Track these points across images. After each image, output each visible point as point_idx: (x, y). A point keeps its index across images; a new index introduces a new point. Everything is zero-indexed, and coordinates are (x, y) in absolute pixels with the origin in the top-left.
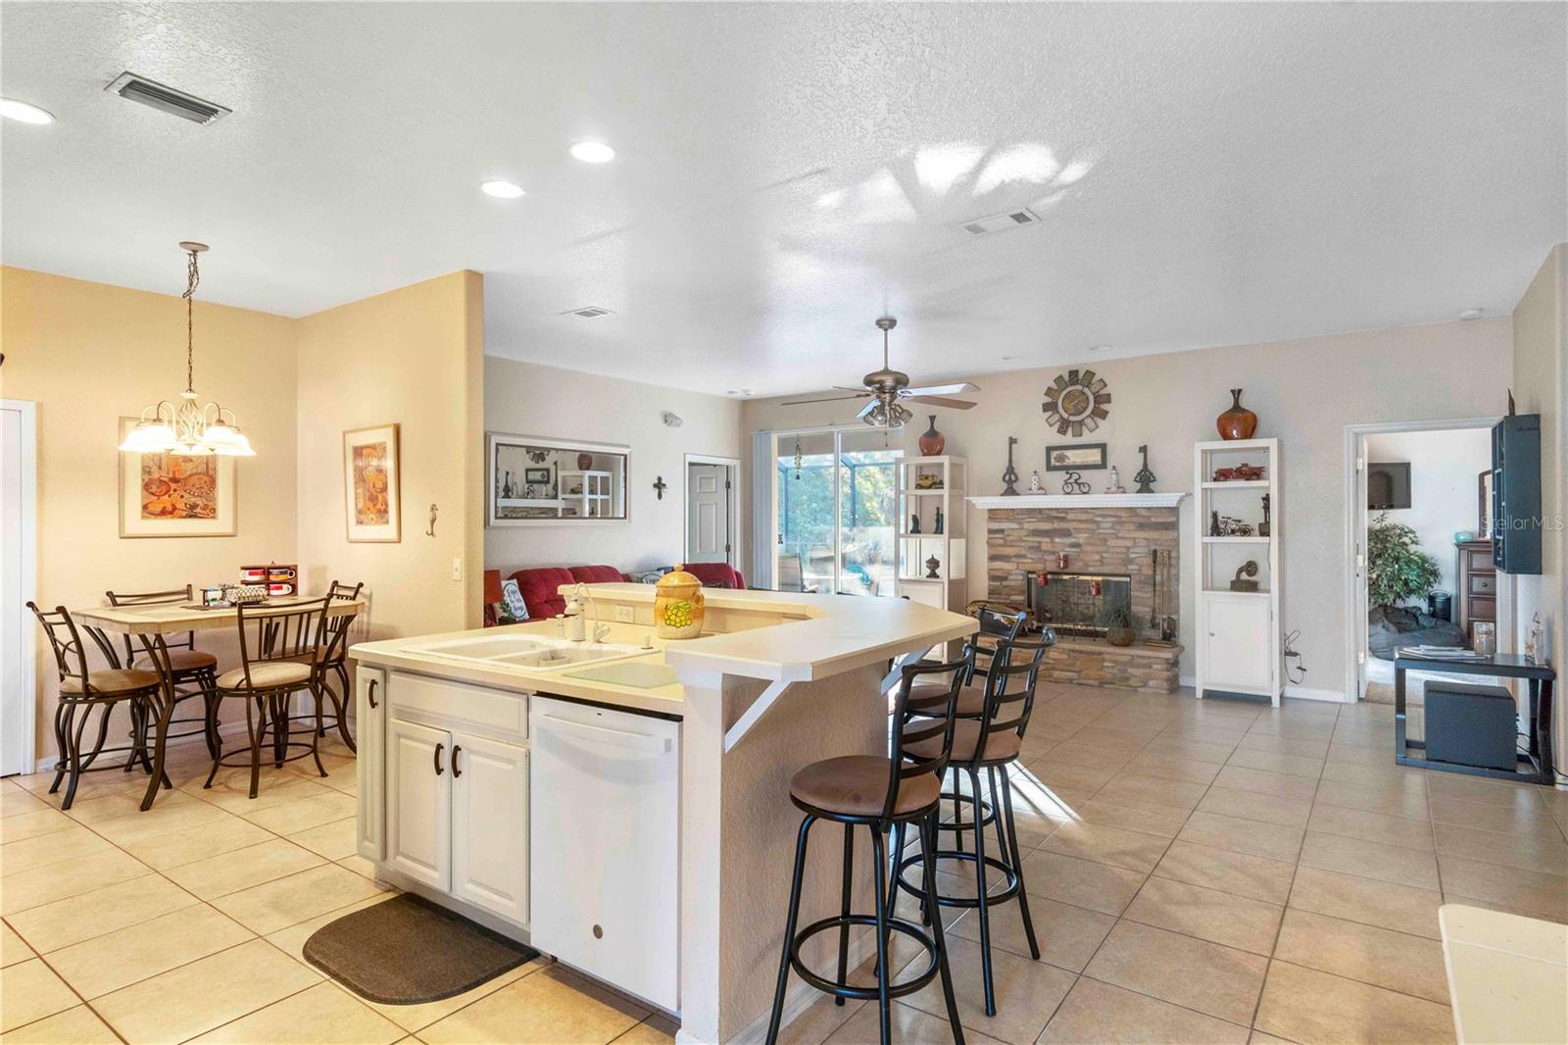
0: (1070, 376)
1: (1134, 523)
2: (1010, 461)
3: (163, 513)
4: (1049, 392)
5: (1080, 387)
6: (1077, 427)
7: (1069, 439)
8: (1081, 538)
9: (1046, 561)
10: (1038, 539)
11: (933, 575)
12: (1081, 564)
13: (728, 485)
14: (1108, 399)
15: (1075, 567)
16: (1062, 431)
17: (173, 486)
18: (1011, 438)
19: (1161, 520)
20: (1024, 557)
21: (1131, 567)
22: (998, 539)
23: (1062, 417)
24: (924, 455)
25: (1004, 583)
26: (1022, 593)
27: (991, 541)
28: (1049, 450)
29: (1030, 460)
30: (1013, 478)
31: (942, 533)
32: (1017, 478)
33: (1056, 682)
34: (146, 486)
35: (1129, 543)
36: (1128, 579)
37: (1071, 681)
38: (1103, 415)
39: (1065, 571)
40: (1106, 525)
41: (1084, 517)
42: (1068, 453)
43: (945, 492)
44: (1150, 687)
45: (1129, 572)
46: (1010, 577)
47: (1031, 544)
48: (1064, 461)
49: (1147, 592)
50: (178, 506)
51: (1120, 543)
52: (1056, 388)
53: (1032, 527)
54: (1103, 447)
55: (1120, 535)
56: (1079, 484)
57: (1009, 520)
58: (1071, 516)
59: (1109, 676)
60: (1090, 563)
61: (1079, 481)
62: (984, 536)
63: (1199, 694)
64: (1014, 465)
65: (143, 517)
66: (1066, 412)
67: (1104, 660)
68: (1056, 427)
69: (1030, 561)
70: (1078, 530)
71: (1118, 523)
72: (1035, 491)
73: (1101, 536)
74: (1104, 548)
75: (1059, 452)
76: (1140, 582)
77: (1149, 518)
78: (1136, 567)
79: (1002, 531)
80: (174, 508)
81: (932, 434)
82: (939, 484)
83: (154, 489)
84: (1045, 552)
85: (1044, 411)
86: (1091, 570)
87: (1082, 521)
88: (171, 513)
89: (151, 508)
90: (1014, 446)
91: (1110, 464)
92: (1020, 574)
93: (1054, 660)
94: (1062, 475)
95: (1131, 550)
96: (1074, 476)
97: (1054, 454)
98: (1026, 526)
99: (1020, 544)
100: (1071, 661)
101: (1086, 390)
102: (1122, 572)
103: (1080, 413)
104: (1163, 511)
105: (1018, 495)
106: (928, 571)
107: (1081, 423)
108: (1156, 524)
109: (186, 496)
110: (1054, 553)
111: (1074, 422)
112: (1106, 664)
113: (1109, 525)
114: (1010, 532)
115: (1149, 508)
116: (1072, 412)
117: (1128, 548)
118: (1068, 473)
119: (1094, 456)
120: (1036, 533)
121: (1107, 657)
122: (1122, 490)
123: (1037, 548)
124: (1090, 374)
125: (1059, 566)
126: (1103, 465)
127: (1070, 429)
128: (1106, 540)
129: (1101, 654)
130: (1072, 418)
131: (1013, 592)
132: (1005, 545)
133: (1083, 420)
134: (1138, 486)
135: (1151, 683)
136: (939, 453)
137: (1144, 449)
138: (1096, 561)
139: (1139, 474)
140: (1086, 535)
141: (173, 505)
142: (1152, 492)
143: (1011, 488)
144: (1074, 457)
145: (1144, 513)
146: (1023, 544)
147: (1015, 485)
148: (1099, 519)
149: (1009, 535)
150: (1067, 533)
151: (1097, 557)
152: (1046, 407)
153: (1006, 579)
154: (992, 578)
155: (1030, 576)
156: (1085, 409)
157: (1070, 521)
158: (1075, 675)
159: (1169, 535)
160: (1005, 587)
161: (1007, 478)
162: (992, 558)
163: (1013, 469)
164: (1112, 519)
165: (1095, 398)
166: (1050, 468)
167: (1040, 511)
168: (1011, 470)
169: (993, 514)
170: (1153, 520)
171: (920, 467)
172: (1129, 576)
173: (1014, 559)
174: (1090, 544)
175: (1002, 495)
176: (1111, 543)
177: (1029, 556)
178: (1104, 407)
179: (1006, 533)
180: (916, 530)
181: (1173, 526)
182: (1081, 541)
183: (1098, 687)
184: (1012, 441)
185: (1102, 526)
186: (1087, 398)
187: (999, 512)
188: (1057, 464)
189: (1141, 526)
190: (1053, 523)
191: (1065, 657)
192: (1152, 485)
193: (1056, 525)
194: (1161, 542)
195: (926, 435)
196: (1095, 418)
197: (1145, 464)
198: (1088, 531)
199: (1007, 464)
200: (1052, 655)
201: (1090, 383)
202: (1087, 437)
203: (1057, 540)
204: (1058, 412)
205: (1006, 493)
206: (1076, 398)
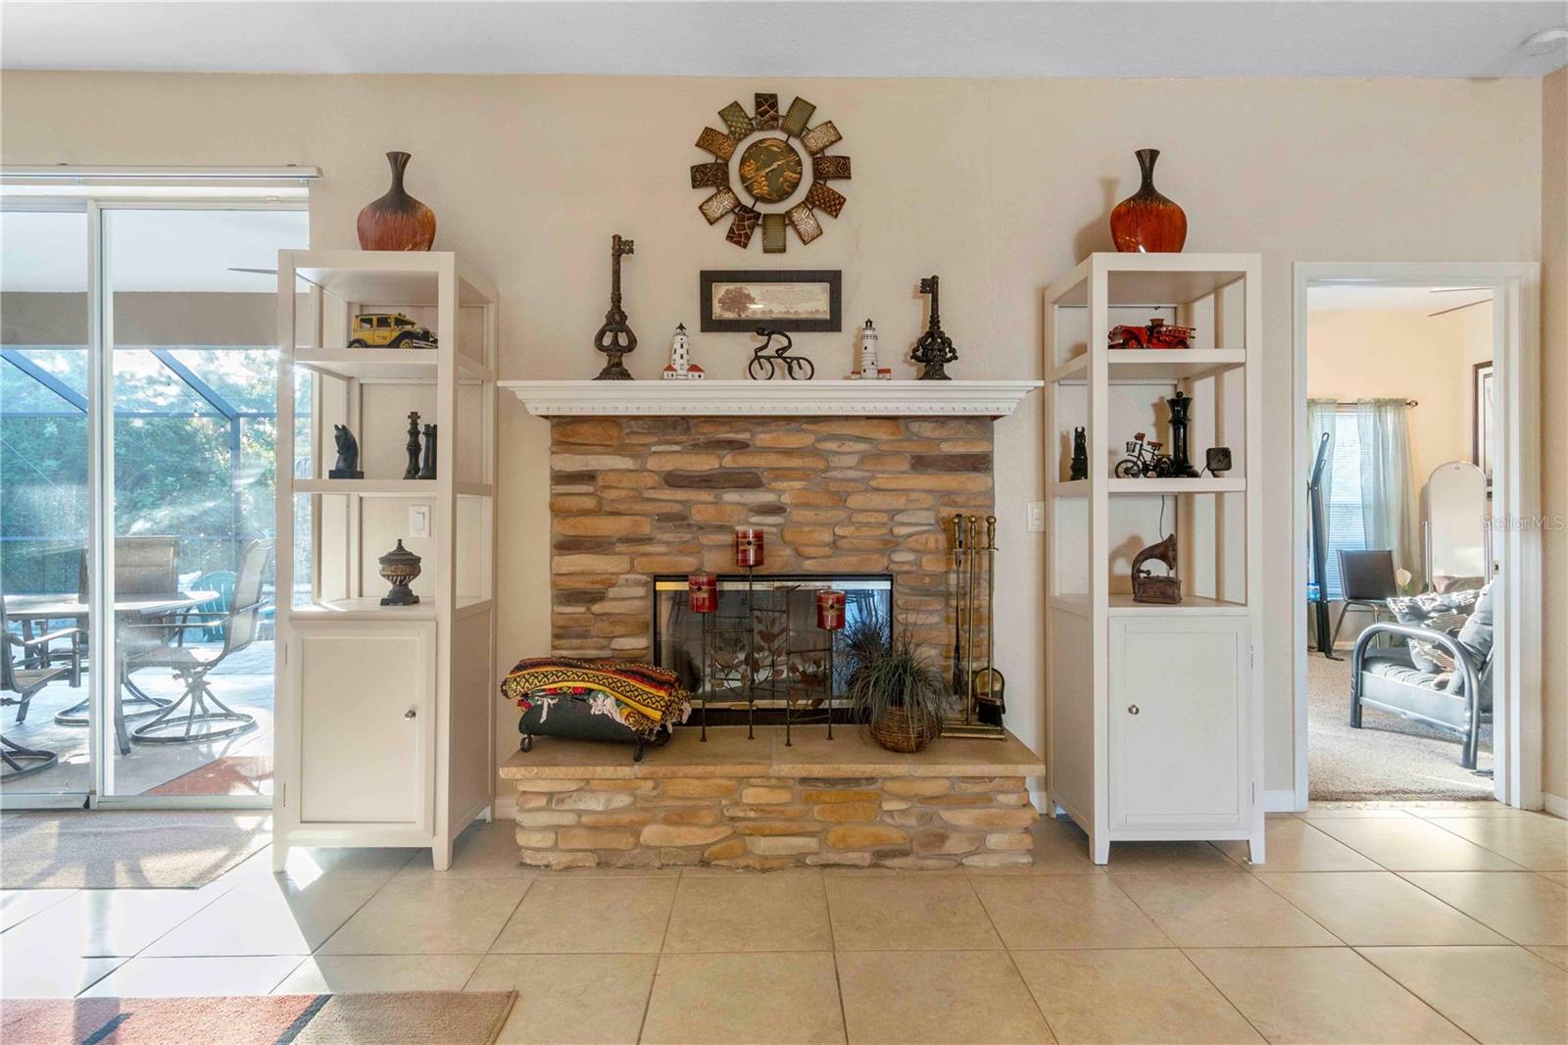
0: (757, 107)
1: (903, 452)
2: (617, 298)
4: (707, 139)
5: (780, 135)
6: (774, 231)
7: (753, 256)
8: (788, 492)
9: (702, 546)
10: (680, 495)
11: (402, 596)
12: (793, 553)
14: (843, 168)
15: (780, 559)
16: (738, 237)
18: (617, 239)
19: (961, 449)
20: (647, 540)
21: (898, 557)
22: (581, 496)
23: (738, 203)
24: (376, 251)
25: (597, 608)
26: (637, 631)
28: (709, 279)
29: (663, 299)
30: (623, 340)
31: (431, 474)
32: (632, 342)
33: (764, 871)
35: (899, 502)
36: (886, 585)
37: (799, 861)
38: (834, 205)
39: (757, 571)
40: (846, 460)
41: (792, 440)
42: (753, 289)
43: (442, 357)
44: (992, 851)
45: (891, 569)
46: (612, 592)
47: (667, 508)
48: (744, 309)
49: (931, 613)
51: (876, 501)
52: (724, 130)
53: (670, 464)
54: (833, 279)
55: (874, 483)
57: (609, 447)
58: (761, 439)
59: (896, 835)
60: (807, 551)
62: (544, 495)
63: (1101, 853)
64: (624, 308)
66: (749, 189)
67: (879, 797)
68: (725, 225)
69: (662, 549)
70: (781, 474)
71: (864, 457)
72: (680, 373)
73: (833, 487)
74: (839, 515)
75: (732, 286)
76: (917, 591)
77: (937, 441)
78: (911, 557)
79: (589, 477)
81: (399, 201)
82: (427, 339)
84: (701, 528)
85: (697, 183)
86: (809, 566)
87: (788, 452)
90: (624, 259)
91: (851, 320)
92: (638, 583)
93: (753, 807)
94: (748, 342)
95: (898, 518)
97: (720, 290)
98: (652, 463)
99: (637, 507)
100: (797, 808)
101: (795, 143)
102: (878, 569)
103: (781, 196)
105: (636, 380)
106: (386, 587)
107: (786, 219)
108: (952, 457)
110: (724, 529)
111: (766, 216)
112: (886, 806)
113: (853, 461)
114: (613, 479)
115: (938, 419)
116: (764, 192)
117: (893, 513)
119: (812, 301)
121: (891, 786)
122: (884, 374)
123: (677, 519)
124: (802, 109)
125: (745, 561)
126: (833, 324)
127: (758, 233)
128: (844, 496)
129: (871, 780)
130: (763, 208)
131: (619, 630)
132: (596, 512)
133: (789, 213)
135: (994, 840)
136: (423, 248)
137: (930, 287)
138: (827, 545)
139: (920, 341)
140: (797, 485)
142: (947, 379)
143: (619, 364)
144: (768, 301)
145: (925, 429)
146: (648, 507)
147: (628, 362)
148: (832, 446)
149: (608, 487)
150: (752, 481)
151: (827, 537)
152: (701, 176)
153: (598, 597)
154: (566, 596)
155: (661, 586)
156: (795, 186)
157: (765, 450)
158: (811, 843)
159: (973, 482)
160: (598, 616)
161: (607, 341)
162: (565, 546)
163: (623, 317)
164: (862, 447)
165: (816, 164)
167: (687, 424)
168: (617, 320)
169: (567, 429)
170: (947, 448)
172: (888, 576)
173: (620, 547)
174: (807, 505)
175: (591, 379)
176: (855, 501)
177: (659, 536)
178: (835, 185)
179: (600, 481)
180: (349, 462)
181: (981, 463)
182: (786, 499)
183: (874, 866)
184: (621, 248)
185: (835, 461)
186: (799, 163)
187: (584, 429)
188: (729, 315)
189: (921, 463)
190: (721, 458)
192: (948, 368)
193: (729, 461)
194: (960, 499)
195: (379, 205)
196: (816, 211)
197: (935, 321)
198: (804, 474)
199: (608, 306)
200: (750, 795)
201: (804, 127)
202: (797, 256)
203: (731, 496)
204: (730, 190)
205: (605, 375)
206: (774, 157)
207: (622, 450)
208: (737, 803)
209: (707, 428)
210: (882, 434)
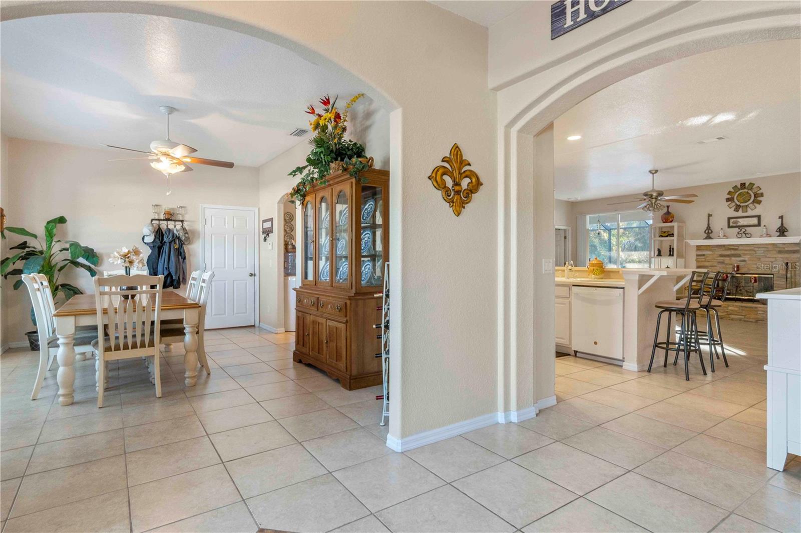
0: (741, 185)
1: (775, 250)
2: (709, 224)
4: (729, 193)
5: (746, 190)
6: (744, 209)
7: (740, 213)
8: (746, 258)
9: (727, 268)
10: (722, 258)
12: (746, 269)
13: (565, 238)
14: (762, 195)
15: (743, 271)
16: (736, 210)
18: (709, 214)
19: (790, 249)
20: (715, 266)
21: (774, 270)
22: (702, 258)
23: (736, 204)
24: (664, 222)
27: (699, 259)
28: (729, 219)
29: (719, 223)
30: (710, 231)
31: (673, 256)
32: (712, 232)
33: (732, 320)
35: (773, 260)
36: (772, 276)
37: (740, 320)
38: (759, 202)
39: (737, 273)
40: (760, 251)
41: (748, 248)
42: (739, 220)
43: (675, 238)
45: (773, 273)
47: (719, 261)
48: (737, 223)
51: (768, 259)
52: (733, 191)
53: (720, 253)
54: (759, 217)
55: (768, 256)
56: (746, 234)
57: (707, 250)
58: (740, 248)
59: (761, 317)
60: (751, 269)
61: (746, 232)
62: (695, 258)
64: (710, 226)
66: (739, 202)
67: (758, 311)
68: (733, 209)
69: (719, 268)
70: (745, 254)
71: (766, 251)
72: (722, 237)
73: (758, 257)
74: (759, 262)
75: (734, 220)
76: (778, 277)
77: (784, 248)
78: (777, 270)
79: (704, 255)
81: (668, 213)
82: (672, 235)
84: (727, 264)
85: (727, 201)
86: (751, 272)
87: (746, 250)
90: (710, 217)
91: (762, 224)
92: (713, 274)
93: (731, 310)
94: (737, 230)
95: (774, 263)
96: (743, 231)
97: (732, 221)
98: (716, 253)
99: (713, 260)
101: (750, 192)
102: (769, 273)
103: (746, 202)
104: (792, 245)
105: (712, 239)
107: (747, 206)
108: (788, 250)
110: (731, 264)
111: (743, 206)
112: (759, 312)
113: (762, 252)
114: (708, 256)
115: (784, 244)
116: (742, 201)
117: (772, 262)
118: (739, 229)
119: (755, 221)
120: (721, 256)
121: (759, 309)
122: (769, 235)
123: (723, 263)
124: (752, 184)
125: (734, 271)
126: (759, 225)
127: (741, 209)
128: (760, 259)
129: (756, 308)
130: (742, 204)
132: (705, 261)
133: (748, 205)
134: (778, 234)
136: (671, 222)
137: (781, 217)
138: (755, 268)
139: (778, 228)
140: (749, 256)
142: (786, 236)
143: (709, 236)
144: (742, 222)
145: (781, 246)
146: (715, 261)
147: (711, 235)
148: (757, 249)
149: (707, 257)
150: (739, 256)
151: (755, 266)
152: (728, 199)
155: (719, 274)
156: (749, 200)
157: (741, 250)
158: (743, 317)
161: (707, 232)
162: (698, 267)
163: (710, 228)
164: (763, 249)
165: (754, 196)
166: (729, 227)
167: (724, 246)
168: (709, 228)
169: (699, 248)
170: (786, 249)
171: (661, 228)
172: (773, 274)
173: (710, 268)
174: (750, 260)
175: (704, 239)
176: (762, 259)
177: (719, 266)
178: (759, 199)
180: (659, 254)
181: (797, 252)
182: (746, 259)
183: (755, 322)
184: (710, 215)
185: (758, 252)
186: (750, 195)
187: (703, 247)
188: (734, 225)
189: (780, 252)
190: (731, 251)
191: (736, 309)
192: (785, 233)
193: (733, 252)
194: (789, 259)
195: (665, 214)
196: (755, 204)
197: (782, 224)
198: (750, 254)
199: (707, 226)
200: (730, 308)
201: (752, 188)
202: (750, 213)
203: (733, 259)
204: (734, 202)
205: (706, 238)
206: (744, 195)
207: (710, 250)
208: (728, 309)
209: (728, 246)
210: (769, 246)
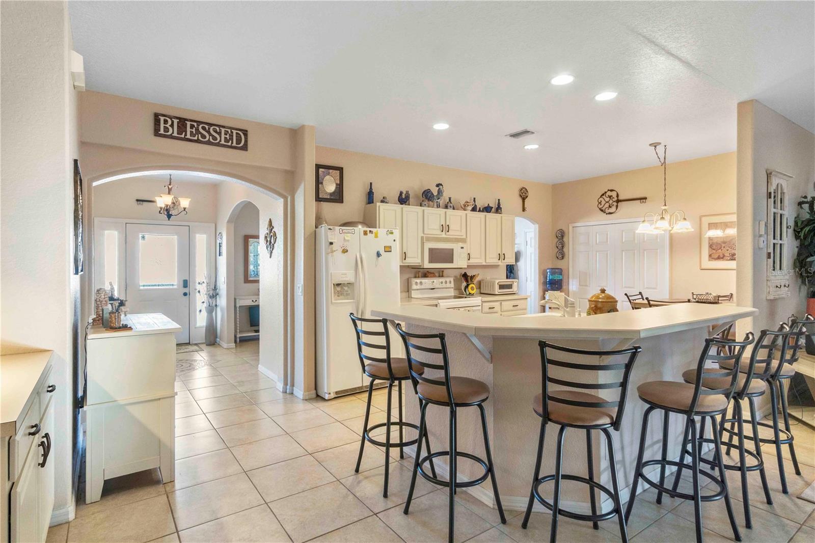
3: (719, 258)
17: (723, 245)
34: (711, 246)
50: (726, 255)
65: (709, 260)
80: (724, 256)
83: (714, 247)
88: (722, 258)
89: (713, 256)
109: (730, 250)
141: (723, 254)
